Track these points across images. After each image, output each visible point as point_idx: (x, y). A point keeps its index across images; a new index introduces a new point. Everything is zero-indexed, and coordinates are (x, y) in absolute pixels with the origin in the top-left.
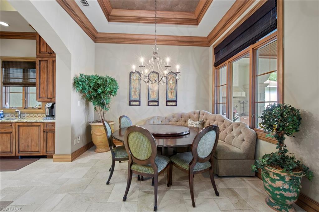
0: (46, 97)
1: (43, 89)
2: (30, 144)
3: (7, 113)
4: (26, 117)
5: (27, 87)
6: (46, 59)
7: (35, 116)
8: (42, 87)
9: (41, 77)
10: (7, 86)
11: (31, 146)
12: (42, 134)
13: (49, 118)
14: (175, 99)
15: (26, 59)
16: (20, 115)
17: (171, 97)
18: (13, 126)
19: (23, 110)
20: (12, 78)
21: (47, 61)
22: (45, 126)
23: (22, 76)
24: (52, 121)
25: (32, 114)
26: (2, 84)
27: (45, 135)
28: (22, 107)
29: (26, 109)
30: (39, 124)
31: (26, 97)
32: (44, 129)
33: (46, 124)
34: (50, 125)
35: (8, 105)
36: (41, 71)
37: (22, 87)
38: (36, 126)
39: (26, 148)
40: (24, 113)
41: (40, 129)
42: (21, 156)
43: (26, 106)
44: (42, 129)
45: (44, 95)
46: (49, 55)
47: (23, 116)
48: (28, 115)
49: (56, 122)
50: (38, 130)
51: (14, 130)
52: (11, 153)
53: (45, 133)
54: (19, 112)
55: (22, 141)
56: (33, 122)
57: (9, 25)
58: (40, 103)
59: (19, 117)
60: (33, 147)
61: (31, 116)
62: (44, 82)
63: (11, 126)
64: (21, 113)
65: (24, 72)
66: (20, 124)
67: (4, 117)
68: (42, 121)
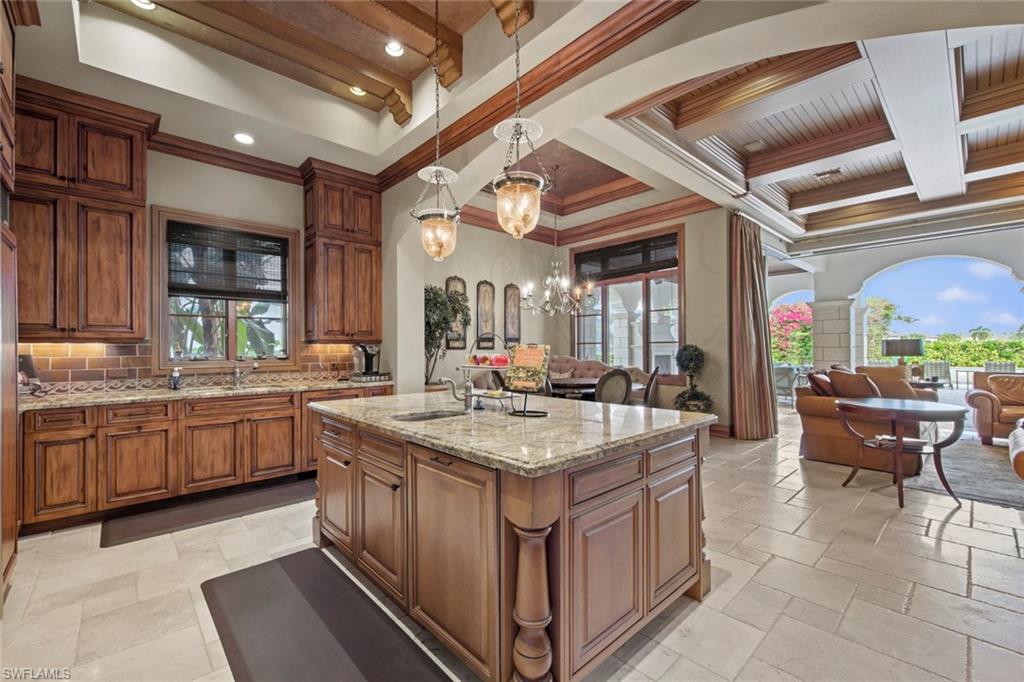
1: (334, 312)
6: (342, 243)
8: (332, 308)
9: (330, 284)
14: (517, 337)
17: (512, 332)
18: (296, 402)
21: (342, 247)
30: (355, 392)
45: (336, 327)
46: (346, 233)
51: (298, 412)
62: (335, 295)
66: (314, 396)
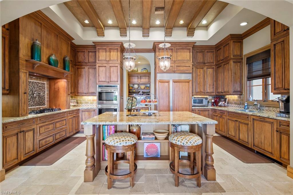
0: (282, 87)
1: (279, 78)
2: (263, 142)
3: (250, 105)
4: (265, 110)
5: (267, 78)
7: (273, 111)
8: (278, 76)
9: (277, 64)
10: (251, 80)
11: (264, 144)
12: (275, 133)
13: (284, 115)
15: (264, 49)
16: (260, 108)
19: (263, 103)
20: (255, 71)
21: (283, 41)
22: (279, 125)
23: (262, 68)
24: (286, 119)
25: (271, 108)
26: (247, 79)
27: (279, 136)
28: (262, 99)
29: (265, 102)
30: (271, 120)
31: (265, 89)
32: (277, 128)
33: (280, 123)
34: (284, 124)
35: (252, 98)
36: (276, 57)
37: (262, 79)
38: (269, 122)
39: (260, 144)
40: (264, 106)
41: (272, 127)
42: (257, 151)
43: (266, 99)
44: (275, 127)
45: (280, 86)
46: (285, 32)
47: (263, 109)
48: (267, 108)
49: (290, 120)
50: (270, 127)
51: (250, 123)
52: (248, 144)
53: (279, 134)
54: (259, 105)
55: (256, 136)
56: (265, 117)
57: (247, 22)
58: (280, 96)
59: (259, 110)
60: (266, 145)
61: (270, 110)
62: (280, 69)
63: (248, 117)
64: (260, 106)
65: (263, 63)
66: (255, 117)
67: (248, 108)
68: (275, 117)
